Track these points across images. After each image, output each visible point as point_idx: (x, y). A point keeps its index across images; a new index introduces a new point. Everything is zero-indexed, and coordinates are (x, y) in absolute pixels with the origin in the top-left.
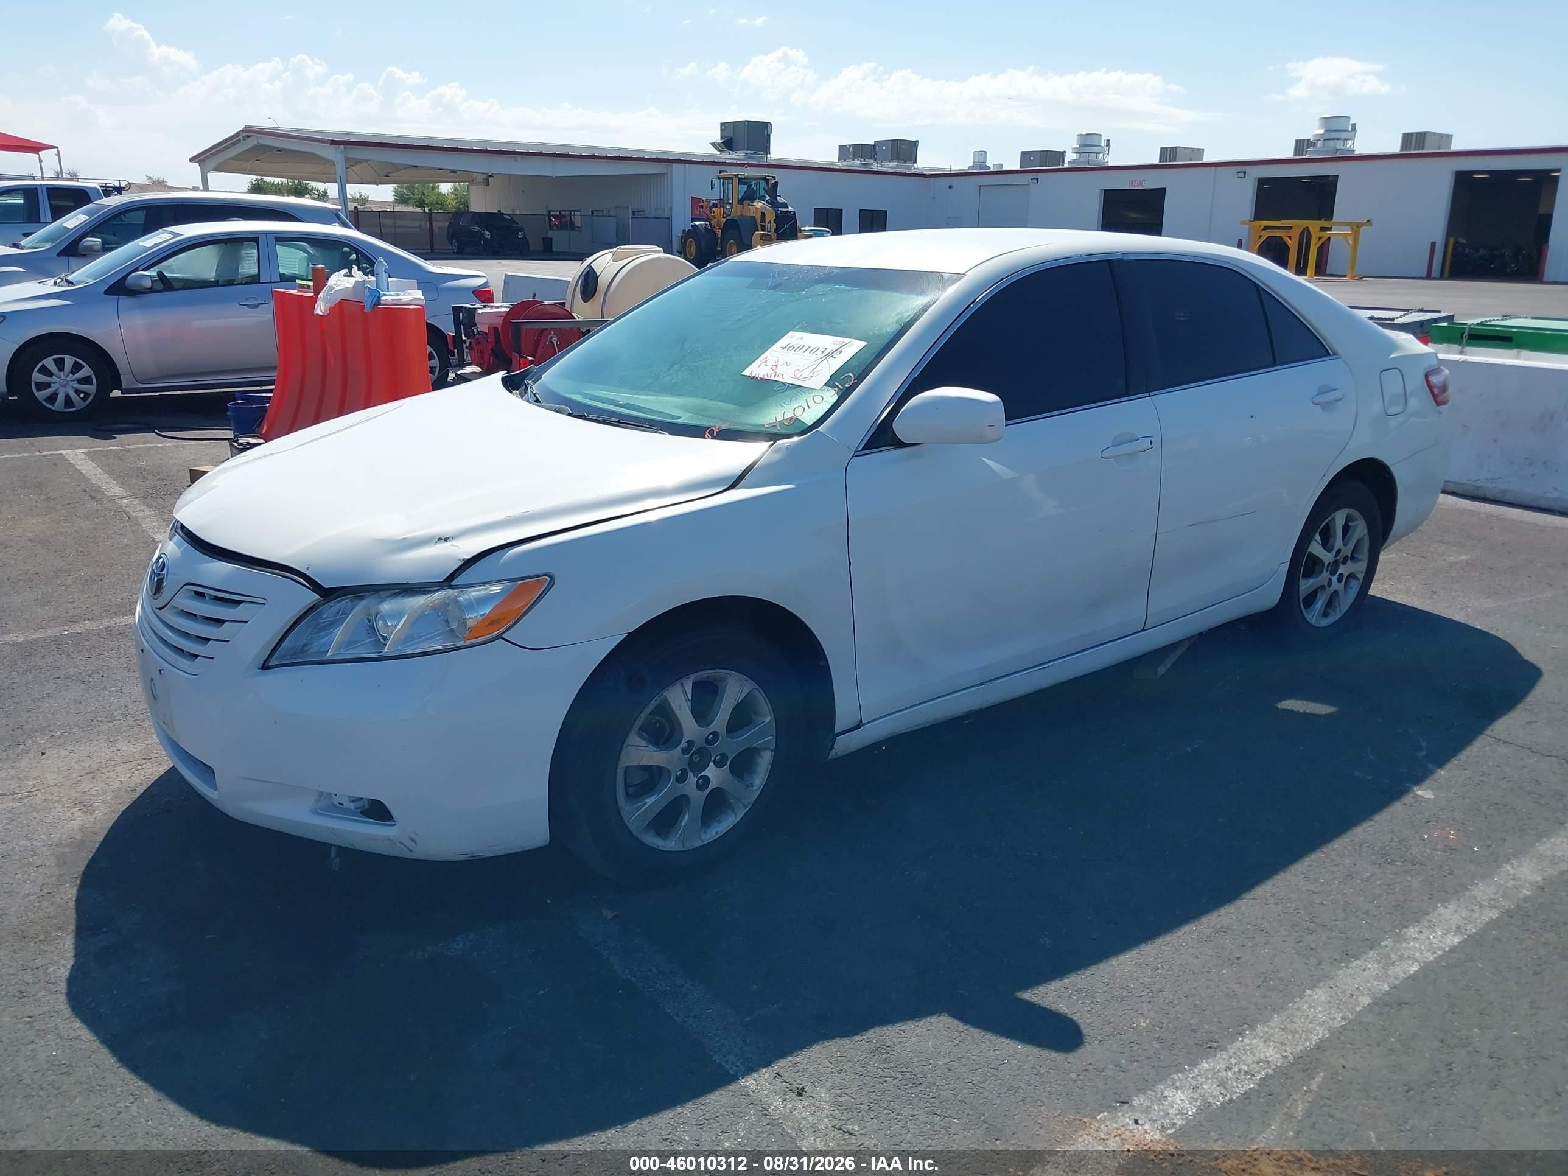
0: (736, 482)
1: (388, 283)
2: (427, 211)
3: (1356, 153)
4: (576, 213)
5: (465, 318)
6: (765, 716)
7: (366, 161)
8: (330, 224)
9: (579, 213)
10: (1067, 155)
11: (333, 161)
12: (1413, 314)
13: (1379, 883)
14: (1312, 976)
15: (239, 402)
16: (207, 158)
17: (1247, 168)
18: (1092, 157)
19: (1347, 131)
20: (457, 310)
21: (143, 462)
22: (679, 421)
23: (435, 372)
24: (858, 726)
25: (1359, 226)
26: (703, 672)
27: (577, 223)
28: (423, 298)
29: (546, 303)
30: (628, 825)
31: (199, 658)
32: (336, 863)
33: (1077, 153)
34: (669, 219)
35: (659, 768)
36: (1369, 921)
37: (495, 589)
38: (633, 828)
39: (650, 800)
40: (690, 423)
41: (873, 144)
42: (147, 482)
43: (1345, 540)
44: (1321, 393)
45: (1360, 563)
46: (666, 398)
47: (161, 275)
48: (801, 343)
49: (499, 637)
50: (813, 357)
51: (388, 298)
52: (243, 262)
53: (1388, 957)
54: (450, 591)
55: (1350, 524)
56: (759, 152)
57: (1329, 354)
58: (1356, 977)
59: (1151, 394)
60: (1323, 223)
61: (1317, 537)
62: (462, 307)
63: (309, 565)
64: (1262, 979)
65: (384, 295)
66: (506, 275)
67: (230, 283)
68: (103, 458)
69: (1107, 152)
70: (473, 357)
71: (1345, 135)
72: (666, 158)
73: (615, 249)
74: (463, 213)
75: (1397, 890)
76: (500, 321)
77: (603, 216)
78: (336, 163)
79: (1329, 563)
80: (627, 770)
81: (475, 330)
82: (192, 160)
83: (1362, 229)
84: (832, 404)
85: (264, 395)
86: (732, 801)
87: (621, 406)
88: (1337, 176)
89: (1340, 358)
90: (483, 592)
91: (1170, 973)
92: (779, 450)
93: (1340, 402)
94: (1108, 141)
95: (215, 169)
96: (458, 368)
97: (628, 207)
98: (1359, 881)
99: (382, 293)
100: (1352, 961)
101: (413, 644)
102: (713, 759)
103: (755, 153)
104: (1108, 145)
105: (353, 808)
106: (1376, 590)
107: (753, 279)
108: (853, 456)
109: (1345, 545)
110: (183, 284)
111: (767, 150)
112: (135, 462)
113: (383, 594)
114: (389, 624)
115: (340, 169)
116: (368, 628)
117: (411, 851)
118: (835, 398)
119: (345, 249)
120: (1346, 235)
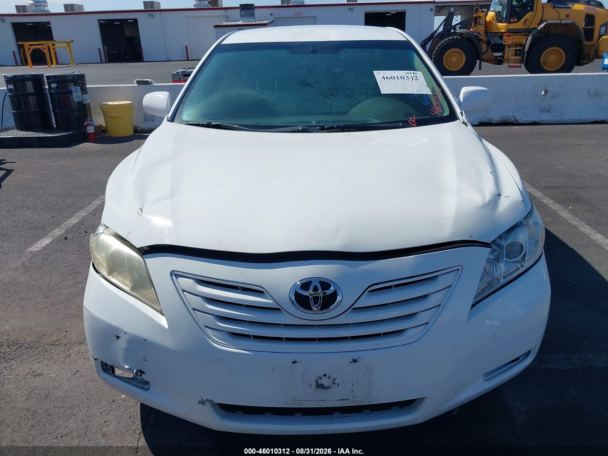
17: (4, 18)
25: (69, 43)
60: (52, 42)
88: (49, 22)
120: (65, 47)
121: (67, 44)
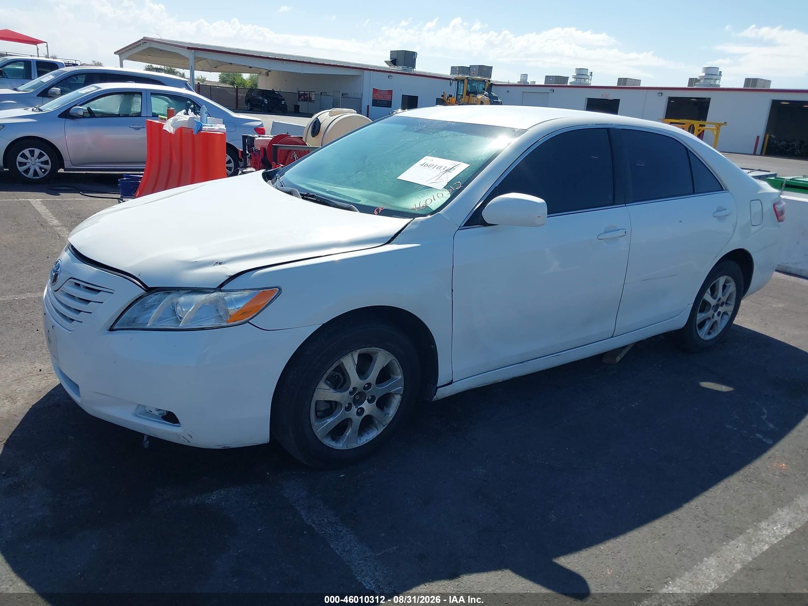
0: (391, 240)
1: (207, 120)
2: (235, 87)
3: (721, 87)
4: (313, 93)
5: (248, 142)
6: (398, 375)
7: (206, 59)
8: (181, 88)
9: (314, 93)
10: (569, 79)
11: (188, 59)
12: (755, 172)
13: (744, 493)
14: (707, 549)
15: (125, 179)
16: (124, 52)
17: (663, 91)
18: (582, 81)
19: (716, 75)
20: (244, 137)
21: (71, 208)
22: (360, 203)
23: (231, 170)
24: (450, 383)
25: (720, 125)
26: (365, 349)
27: (313, 99)
28: (225, 128)
29: (292, 136)
30: (316, 434)
31: (74, 321)
32: (146, 444)
33: (575, 78)
34: (361, 99)
35: (336, 402)
36: (739, 517)
37: (246, 293)
38: (319, 436)
39: (329, 420)
40: (366, 204)
41: (469, 66)
42: (73, 219)
43: (724, 292)
44: (718, 211)
45: (731, 306)
46: (354, 190)
47: (89, 109)
48: (432, 163)
49: (247, 322)
50: (439, 171)
51: (206, 127)
52: (134, 105)
53: (750, 540)
54: (220, 293)
55: (726, 284)
56: (409, 67)
57: (723, 189)
58: (732, 551)
59: (627, 205)
60: (701, 122)
61: (709, 291)
62: (247, 136)
63: (140, 273)
64: (678, 549)
65: (204, 126)
66: (273, 122)
67: (127, 116)
68: (51, 204)
69: (590, 79)
70: (251, 163)
71: (715, 77)
72: (361, 67)
73: (331, 110)
74: (254, 89)
75: (754, 498)
76: (267, 144)
77: (327, 95)
78: (190, 59)
79: (714, 306)
80: (317, 402)
81: (254, 149)
82: (115, 53)
83: (721, 127)
84: (447, 199)
85: (139, 176)
86: (376, 422)
87: (327, 192)
88: (710, 98)
89: (729, 192)
90: (239, 295)
91: (624, 541)
92: (416, 223)
93: (727, 216)
94: (591, 73)
95: (127, 59)
96: (243, 168)
97: (340, 92)
98: (732, 491)
99: (203, 124)
100: (730, 541)
101: (197, 322)
102: (367, 398)
103: (407, 68)
104: (591, 75)
105: (157, 414)
106: (737, 321)
107: (406, 126)
108: (458, 229)
109: (723, 296)
110: (101, 115)
111: (414, 66)
112: (68, 208)
113: (181, 292)
114: (184, 310)
115: (191, 62)
116: (172, 310)
117: (189, 442)
118: (449, 196)
119: (189, 102)
120: (713, 130)
121: (716, 126)
